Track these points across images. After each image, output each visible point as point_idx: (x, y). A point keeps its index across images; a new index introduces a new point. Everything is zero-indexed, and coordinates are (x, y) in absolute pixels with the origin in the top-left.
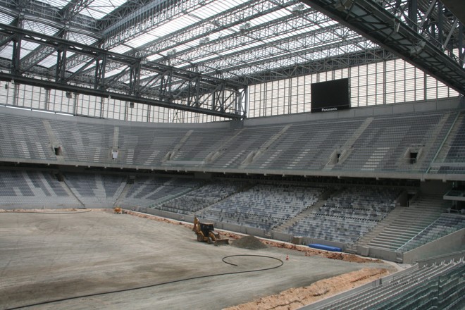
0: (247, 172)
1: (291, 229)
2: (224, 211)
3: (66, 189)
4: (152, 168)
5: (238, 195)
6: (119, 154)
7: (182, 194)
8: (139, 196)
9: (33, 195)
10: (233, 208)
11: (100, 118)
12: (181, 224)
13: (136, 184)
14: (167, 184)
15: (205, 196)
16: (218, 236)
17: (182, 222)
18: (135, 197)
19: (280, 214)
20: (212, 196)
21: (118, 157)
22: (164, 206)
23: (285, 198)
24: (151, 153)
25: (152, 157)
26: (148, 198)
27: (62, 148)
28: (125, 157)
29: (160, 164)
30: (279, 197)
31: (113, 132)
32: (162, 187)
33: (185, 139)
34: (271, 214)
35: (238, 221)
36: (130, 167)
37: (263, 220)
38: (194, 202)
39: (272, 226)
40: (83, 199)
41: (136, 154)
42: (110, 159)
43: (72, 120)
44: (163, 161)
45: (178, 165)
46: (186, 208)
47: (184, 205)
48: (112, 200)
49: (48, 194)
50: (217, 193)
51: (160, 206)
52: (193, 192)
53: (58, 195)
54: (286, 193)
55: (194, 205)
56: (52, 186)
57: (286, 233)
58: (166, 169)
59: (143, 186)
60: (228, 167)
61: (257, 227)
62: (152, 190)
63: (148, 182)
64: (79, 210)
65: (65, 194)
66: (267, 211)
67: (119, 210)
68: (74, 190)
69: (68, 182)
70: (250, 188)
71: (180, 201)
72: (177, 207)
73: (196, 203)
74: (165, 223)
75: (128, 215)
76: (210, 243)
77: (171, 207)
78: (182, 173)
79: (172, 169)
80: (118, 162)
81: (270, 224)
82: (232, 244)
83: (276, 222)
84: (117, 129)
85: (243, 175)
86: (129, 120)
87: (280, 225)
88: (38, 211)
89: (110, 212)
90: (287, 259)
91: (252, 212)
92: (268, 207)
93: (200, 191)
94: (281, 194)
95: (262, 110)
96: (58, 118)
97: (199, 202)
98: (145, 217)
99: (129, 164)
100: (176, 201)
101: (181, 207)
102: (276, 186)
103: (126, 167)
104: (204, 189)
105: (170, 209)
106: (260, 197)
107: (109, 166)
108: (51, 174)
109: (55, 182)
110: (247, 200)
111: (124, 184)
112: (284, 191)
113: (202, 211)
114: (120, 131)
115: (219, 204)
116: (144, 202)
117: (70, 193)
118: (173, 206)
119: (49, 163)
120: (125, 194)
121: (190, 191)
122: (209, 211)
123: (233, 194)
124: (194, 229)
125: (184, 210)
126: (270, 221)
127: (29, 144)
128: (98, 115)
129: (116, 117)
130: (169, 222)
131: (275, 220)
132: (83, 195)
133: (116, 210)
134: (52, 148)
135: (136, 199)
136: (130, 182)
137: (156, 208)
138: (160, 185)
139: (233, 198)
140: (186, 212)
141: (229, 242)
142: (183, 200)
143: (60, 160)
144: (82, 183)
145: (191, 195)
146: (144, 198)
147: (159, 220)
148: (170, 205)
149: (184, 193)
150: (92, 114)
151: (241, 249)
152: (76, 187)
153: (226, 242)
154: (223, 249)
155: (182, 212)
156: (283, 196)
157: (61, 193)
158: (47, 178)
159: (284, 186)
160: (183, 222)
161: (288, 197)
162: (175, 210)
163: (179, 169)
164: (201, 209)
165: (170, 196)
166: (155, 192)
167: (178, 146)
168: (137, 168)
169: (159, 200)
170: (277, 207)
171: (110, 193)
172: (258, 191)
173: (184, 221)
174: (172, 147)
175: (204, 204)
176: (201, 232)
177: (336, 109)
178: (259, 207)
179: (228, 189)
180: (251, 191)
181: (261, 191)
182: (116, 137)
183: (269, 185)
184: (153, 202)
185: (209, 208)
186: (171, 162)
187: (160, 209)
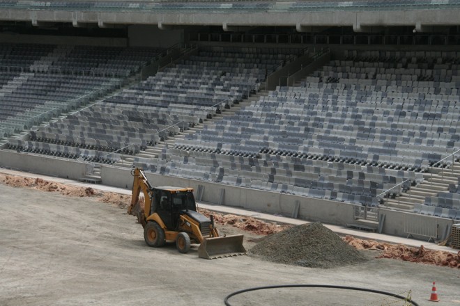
0: (298, 20)
1: (444, 203)
2: (226, 148)
5: (270, 97)
7: (92, 100)
10: (256, 138)
12: (90, 192)
14: (42, 65)
15: (165, 104)
16: (208, 227)
17: (95, 187)
19: (408, 154)
20: (189, 101)
22: (32, 137)
23: (422, 102)
30: (400, 98)
32: (24, 77)
34: (377, 153)
35: (271, 179)
37: (350, 174)
38: (131, 124)
39: (381, 194)
46: (104, 143)
47: (101, 134)
50: (202, 91)
51: (19, 137)
52: (126, 92)
54: (425, 87)
55: (131, 132)
57: (428, 212)
58: (34, 18)
61: (334, 195)
66: (365, 146)
70: (310, 73)
71: (84, 122)
72: (78, 140)
73: (137, 125)
74: (37, 192)
76: (185, 250)
77: (58, 142)
81: (373, 184)
82: (253, 252)
83: (393, 180)
85: (284, 33)
87: (406, 189)
90: (434, 297)
91: (317, 150)
92: (366, 133)
93: (149, 88)
94: (408, 90)
97: (147, 121)
100: (74, 120)
101: (90, 141)
102: (392, 63)
104: (162, 80)
105: (53, 148)
106: (342, 102)
110: (298, 110)
112: (421, 78)
113: (158, 149)
115: (212, 126)
118: (63, 136)
121: (117, 87)
122: (178, 150)
123: (253, 92)
124: (134, 208)
125: (98, 148)
126: (376, 176)
130: (52, 188)
131: (390, 172)
137: (8, 146)
138: (16, 71)
139: (253, 107)
140: (105, 155)
141: (245, 244)
142: (95, 118)
145: (120, 100)
147: (17, 184)
148: (53, 135)
149: (98, 96)
151: (282, 268)
153: (235, 246)
154: (228, 267)
155: (92, 154)
156: (415, 96)
159: (420, 62)
160: (97, 188)
161: (432, 97)
162: (72, 150)
163: (76, 18)
164: (152, 143)
165: (51, 106)
166: (1, 93)
169: (18, 120)
170: (395, 131)
172: (334, 80)
173: (99, 182)
175: (164, 128)
176: (156, 216)
178: (337, 132)
179: (239, 79)
180: (312, 81)
181: (343, 82)
183: (371, 60)
185: (179, 141)
187: (20, 148)
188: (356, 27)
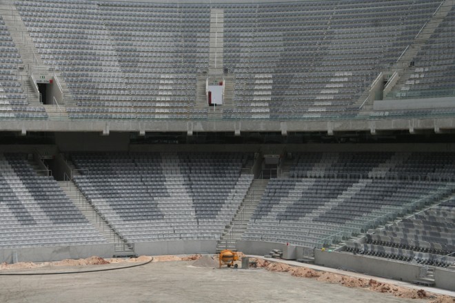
3: (79, 203)
4: (330, 128)
6: (227, 90)
7: (428, 204)
8: (294, 213)
12: (422, 294)
13: (282, 177)
14: (380, 172)
17: (427, 289)
18: (282, 217)
21: (227, 100)
22: (369, 240)
24: (325, 80)
25: (328, 93)
26: (322, 219)
27: (60, 84)
28: (247, 97)
29: (352, 112)
31: (206, 26)
32: (362, 183)
33: (431, 27)
36: (262, 127)
40: (128, 229)
41: (280, 86)
42: (202, 105)
44: (361, 103)
45: (409, 114)
46: (438, 246)
47: (435, 237)
48: (213, 228)
49: (25, 219)
51: (357, 240)
53: (57, 219)
56: (38, 194)
58: (372, 127)
59: (306, 184)
62: (334, 194)
63: (319, 171)
64: (115, 262)
65: (77, 218)
67: (233, 258)
68: (101, 204)
69: (83, 181)
71: (419, 226)
72: (412, 243)
74: (370, 293)
75: (260, 272)
77: (393, 245)
78: (426, 136)
79: (392, 125)
80: (228, 114)
84: (217, 16)
89: (206, 264)
98: (312, 275)
99: (259, 118)
100: (408, 224)
101: (424, 244)
103: (250, 127)
105: (388, 250)
107: (199, 127)
108: (34, 161)
109: (46, 182)
111: (246, 180)
114: (228, 22)
116: (309, 230)
117: (89, 215)
118: (398, 239)
119: (24, 127)
120: (250, 210)
121: (453, 192)
125: (433, 251)
130: (385, 290)
132: (126, 218)
133: (224, 258)
134: (29, 83)
135: (284, 224)
136: (266, 172)
137: (345, 249)
138: (355, 178)
140: (439, 258)
143: (56, 118)
144: (123, 183)
146: (308, 217)
147: (352, 284)
148: (388, 238)
149: (434, 200)
152: (108, 194)
155: (425, 257)
157: (63, 214)
158: (22, 173)
160: (429, 290)
162: (406, 253)
163: (412, 125)
165: (387, 210)
166: (341, 199)
167: (409, 54)
168: (284, 128)
169: (355, 225)
171: (206, 209)
173: (433, 285)
174: (391, 58)
182: (216, 40)
184: (336, 230)
186: (387, 104)
187: (357, 251)
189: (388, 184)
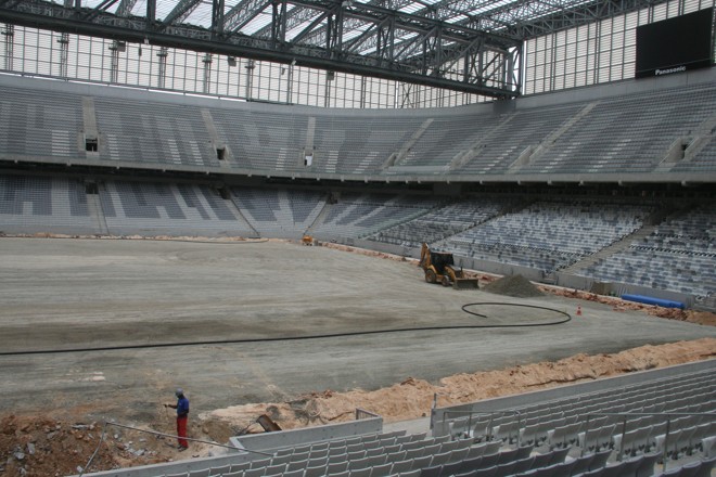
0: (519, 179)
1: (591, 270)
2: (477, 242)
3: (234, 211)
4: (366, 179)
5: (503, 218)
6: (314, 159)
7: (413, 219)
8: (344, 221)
9: (184, 217)
10: (493, 237)
11: (288, 104)
13: (340, 204)
14: (391, 203)
15: (448, 221)
16: (459, 273)
18: (338, 223)
19: (574, 247)
20: (461, 220)
21: (313, 162)
22: (381, 235)
23: (583, 222)
24: (366, 155)
25: (366, 162)
26: (359, 224)
27: (228, 150)
28: (324, 162)
29: (378, 172)
30: (571, 220)
31: (306, 125)
32: (381, 208)
33: (419, 133)
34: (556, 246)
35: (499, 256)
36: (331, 177)
37: (542, 256)
38: (430, 230)
39: (557, 266)
40: (257, 225)
41: (342, 157)
42: (302, 164)
43: (244, 108)
44: (383, 168)
45: (406, 174)
46: (415, 238)
47: (414, 234)
48: (301, 227)
49: (205, 216)
50: (468, 215)
51: (375, 235)
52: (429, 215)
53: (221, 218)
54: (584, 215)
55: (429, 233)
56: (213, 205)
57: (581, 275)
58: (388, 180)
59: (352, 208)
60: (488, 173)
61: (532, 265)
62: (366, 213)
63: (359, 202)
64: (248, 240)
65: (231, 217)
66: (551, 243)
67: (309, 240)
68: (245, 212)
69: (237, 200)
70: (525, 208)
71: (407, 229)
72: (402, 236)
73: (432, 230)
74: (378, 259)
75: (323, 248)
76: (447, 285)
77: (393, 238)
78: (414, 186)
79: (397, 179)
80: (313, 170)
81: (553, 261)
82: (483, 289)
83: (564, 259)
84: (312, 121)
85: (512, 186)
86: (332, 106)
87: (571, 264)
88: (188, 239)
89: (297, 243)
90: (579, 313)
91: (525, 244)
92: (552, 236)
93: (441, 213)
94: (576, 216)
95: (548, 81)
96: (223, 106)
97: (438, 229)
98: (350, 250)
99: (330, 172)
100: (402, 228)
101: (408, 238)
102: (568, 203)
103: (325, 177)
104: (447, 211)
105: (390, 240)
106: (540, 221)
107: (298, 175)
108: (213, 189)
109: (218, 200)
110: (518, 225)
111: (321, 204)
112: (583, 211)
113: (442, 242)
114: (317, 124)
115: (471, 232)
116: (351, 230)
117: (238, 217)
118: (396, 235)
119: (208, 170)
120: (322, 219)
121: (425, 214)
122: (452, 243)
123: (494, 217)
125: (412, 241)
126: (555, 257)
127: (180, 145)
128: (283, 99)
129: (312, 102)
130: (385, 258)
131: (563, 256)
132: (257, 219)
133: (305, 240)
134: (212, 149)
135: (339, 226)
136: (331, 201)
137: (369, 239)
138: (378, 206)
139: (494, 223)
140: (414, 244)
141: (480, 285)
142: (413, 227)
143: (227, 166)
144: (259, 202)
145: (426, 219)
146: (352, 224)
147: (369, 255)
148: (391, 234)
149: (416, 217)
150: (274, 98)
151: (498, 296)
152: (249, 207)
153: (473, 284)
154: (469, 295)
155: (408, 243)
156: (579, 220)
157: (225, 215)
158: (207, 195)
159: (583, 203)
161: (588, 220)
162: (399, 241)
163: (407, 179)
164: (440, 239)
165: (392, 221)
166: (369, 215)
167: (409, 145)
168: (342, 178)
169: (375, 228)
170: (567, 236)
171: (299, 217)
172: (537, 211)
173: (409, 256)
174: (399, 146)
175: (446, 232)
176: (432, 267)
177: (683, 68)
178: (537, 235)
179: (488, 210)
180: (526, 212)
181: (541, 212)
182: (311, 132)
183: (557, 202)
184: (366, 230)
185: (453, 239)
186: (395, 168)
187: (374, 240)
188: (549, 182)
189: (395, 209)
